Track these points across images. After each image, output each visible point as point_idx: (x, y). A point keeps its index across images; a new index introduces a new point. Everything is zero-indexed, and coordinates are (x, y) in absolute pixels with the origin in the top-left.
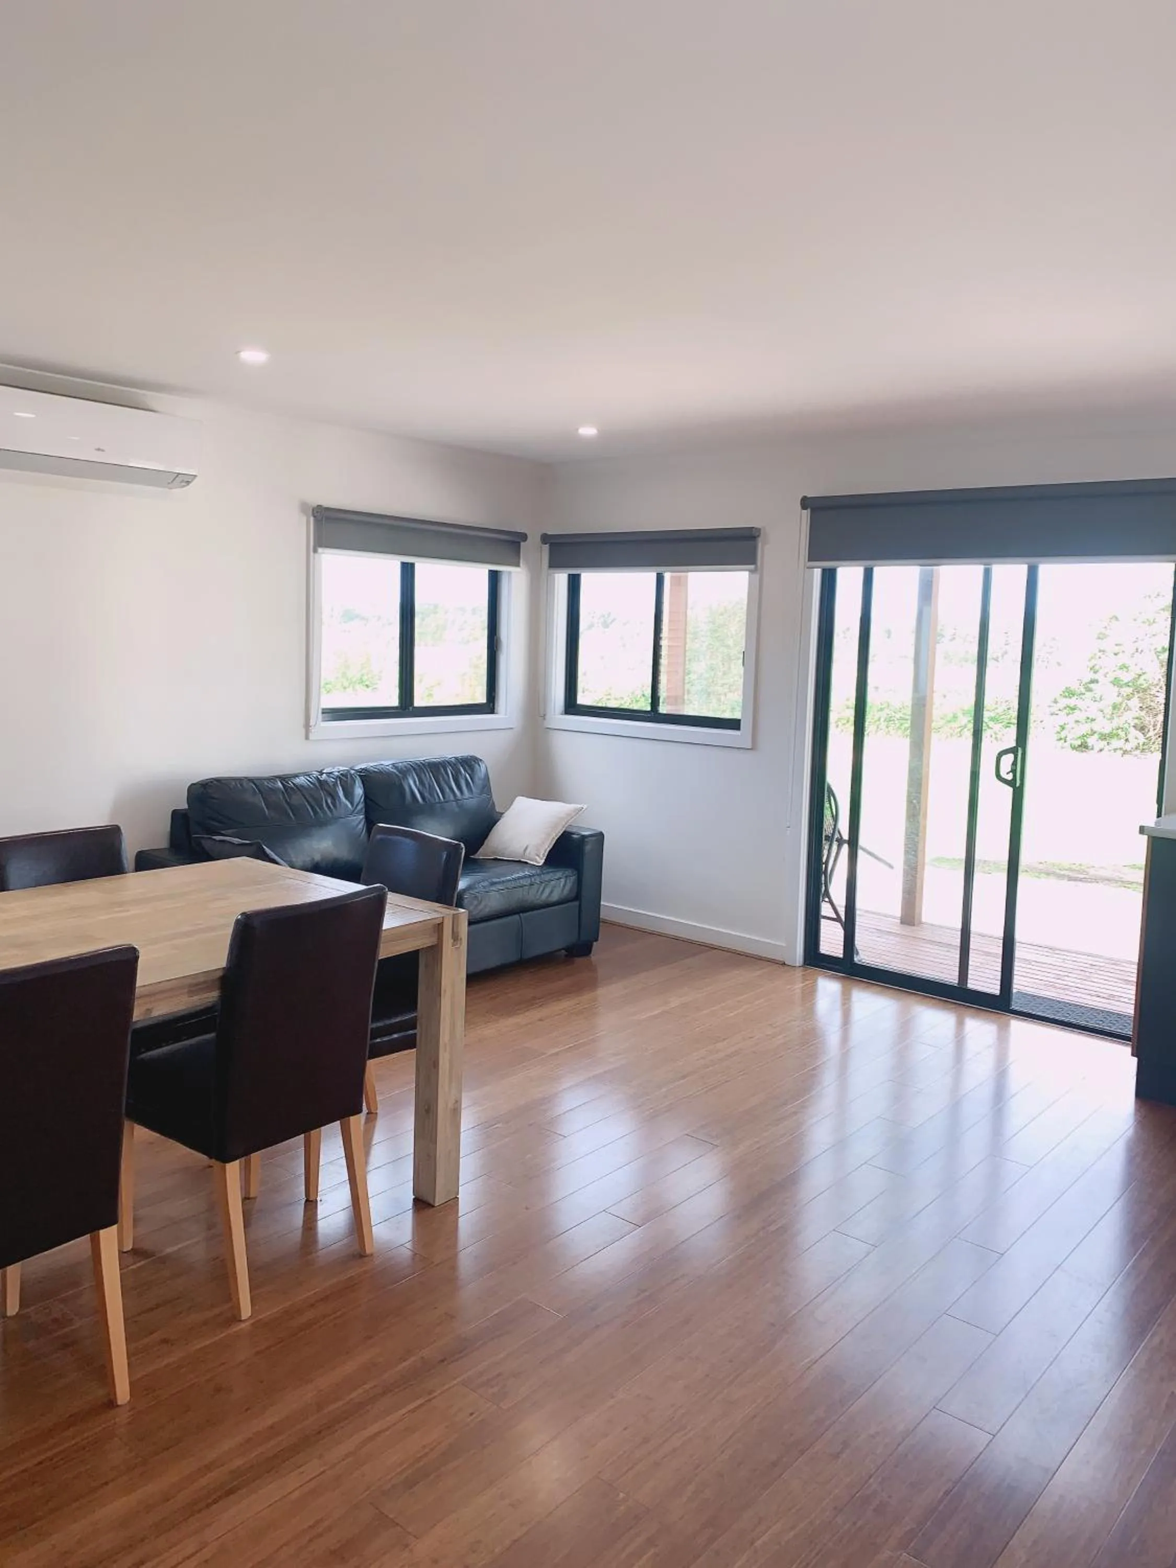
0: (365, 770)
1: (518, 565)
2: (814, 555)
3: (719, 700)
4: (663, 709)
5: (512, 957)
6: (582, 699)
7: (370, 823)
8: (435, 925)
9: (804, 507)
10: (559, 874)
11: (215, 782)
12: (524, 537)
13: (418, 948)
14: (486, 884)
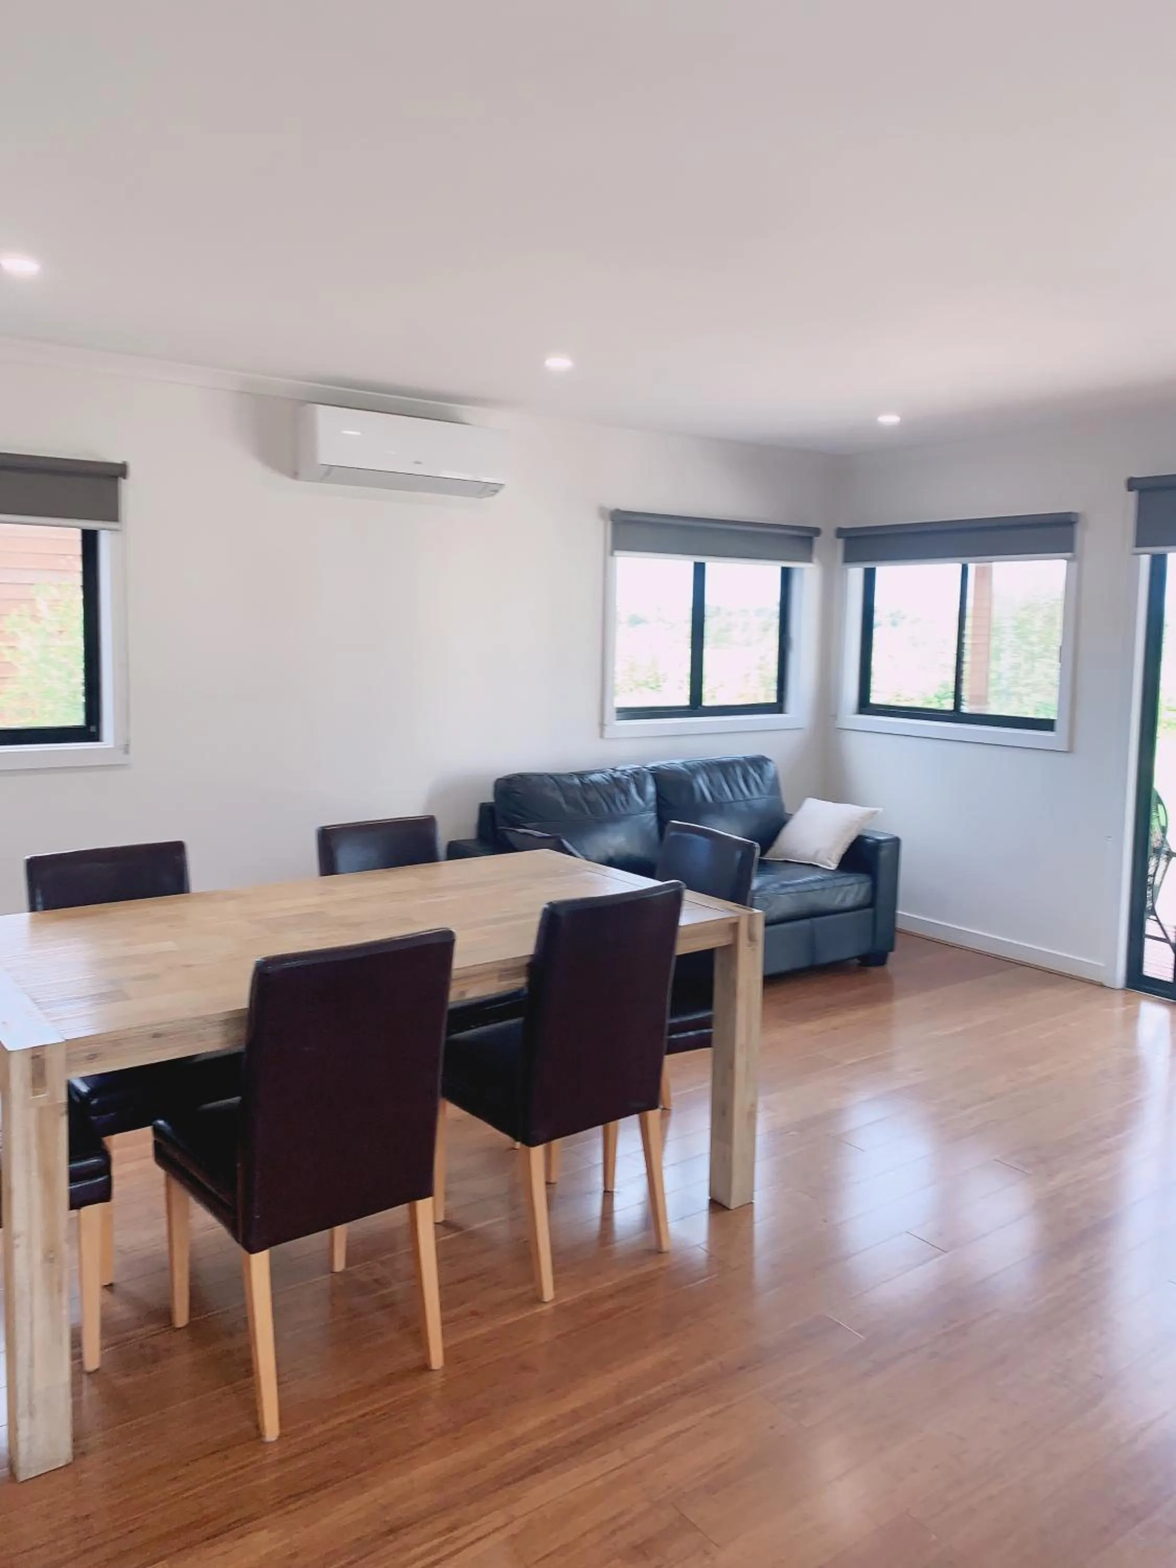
0: (655, 768)
1: (809, 560)
2: (1141, 541)
3: (1021, 701)
4: (965, 709)
5: (803, 963)
6: (874, 699)
7: (662, 821)
8: (730, 924)
9: (1130, 489)
10: (852, 879)
11: (518, 777)
12: (817, 532)
13: (714, 946)
14: (776, 885)
